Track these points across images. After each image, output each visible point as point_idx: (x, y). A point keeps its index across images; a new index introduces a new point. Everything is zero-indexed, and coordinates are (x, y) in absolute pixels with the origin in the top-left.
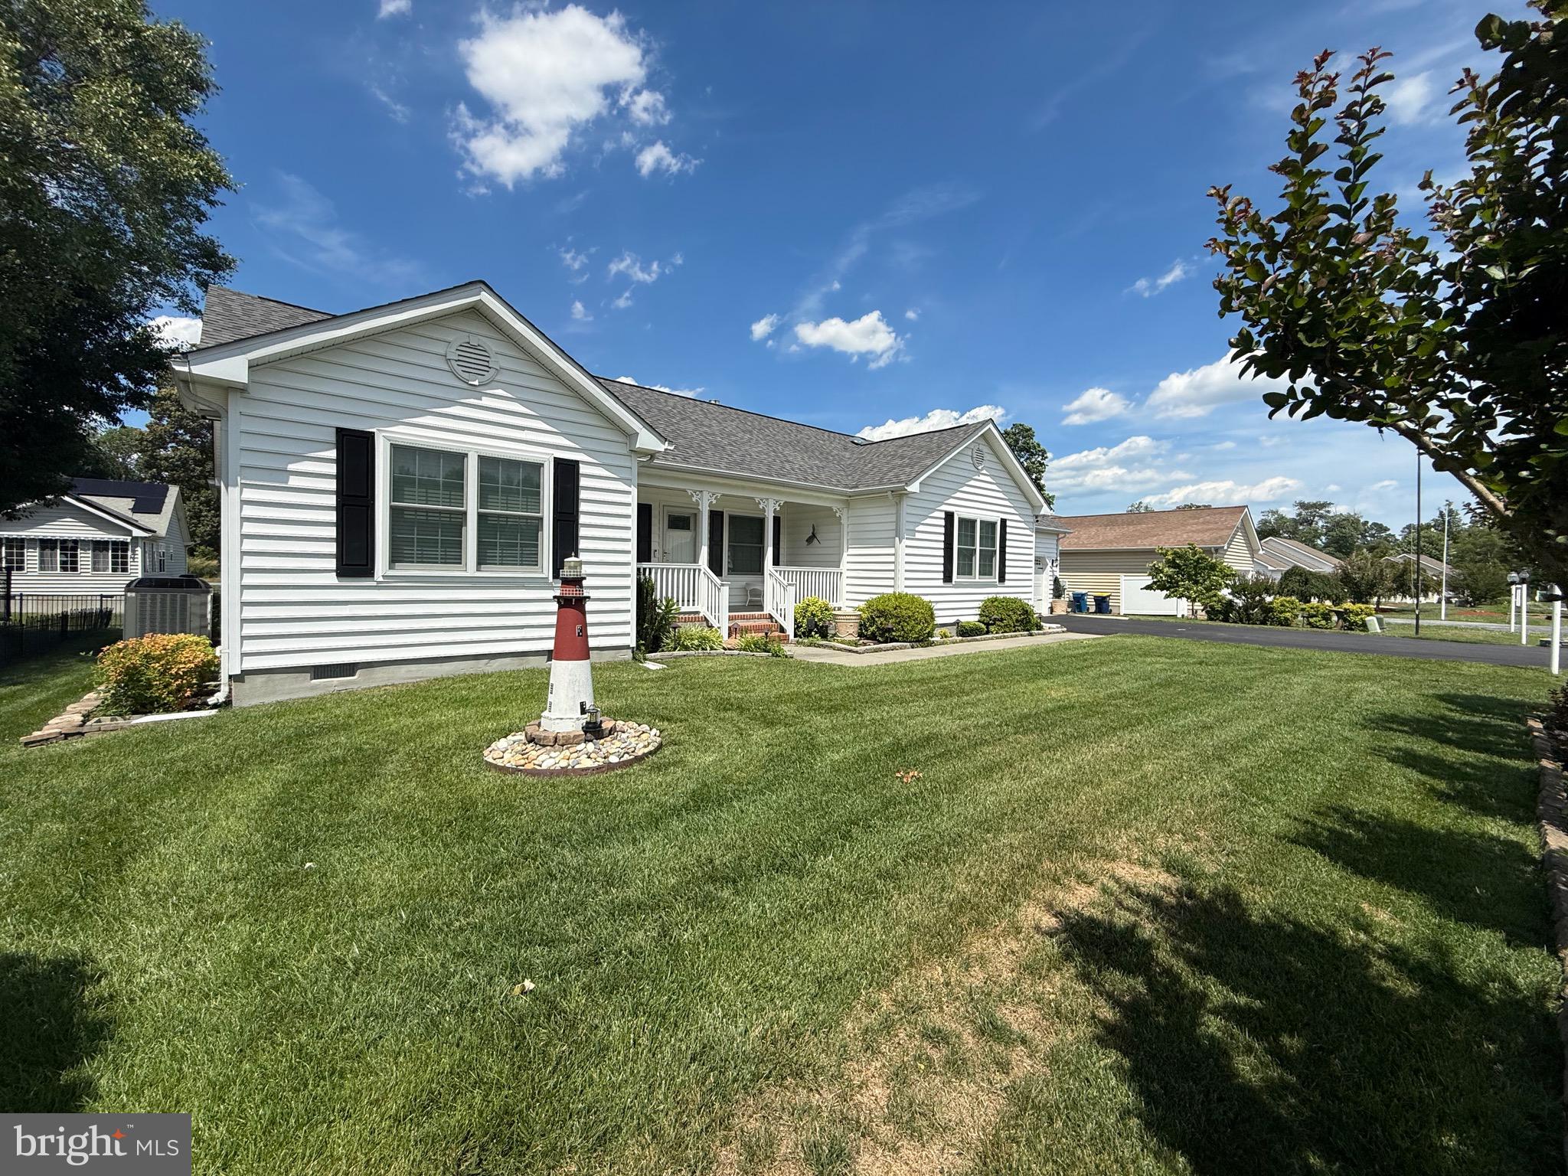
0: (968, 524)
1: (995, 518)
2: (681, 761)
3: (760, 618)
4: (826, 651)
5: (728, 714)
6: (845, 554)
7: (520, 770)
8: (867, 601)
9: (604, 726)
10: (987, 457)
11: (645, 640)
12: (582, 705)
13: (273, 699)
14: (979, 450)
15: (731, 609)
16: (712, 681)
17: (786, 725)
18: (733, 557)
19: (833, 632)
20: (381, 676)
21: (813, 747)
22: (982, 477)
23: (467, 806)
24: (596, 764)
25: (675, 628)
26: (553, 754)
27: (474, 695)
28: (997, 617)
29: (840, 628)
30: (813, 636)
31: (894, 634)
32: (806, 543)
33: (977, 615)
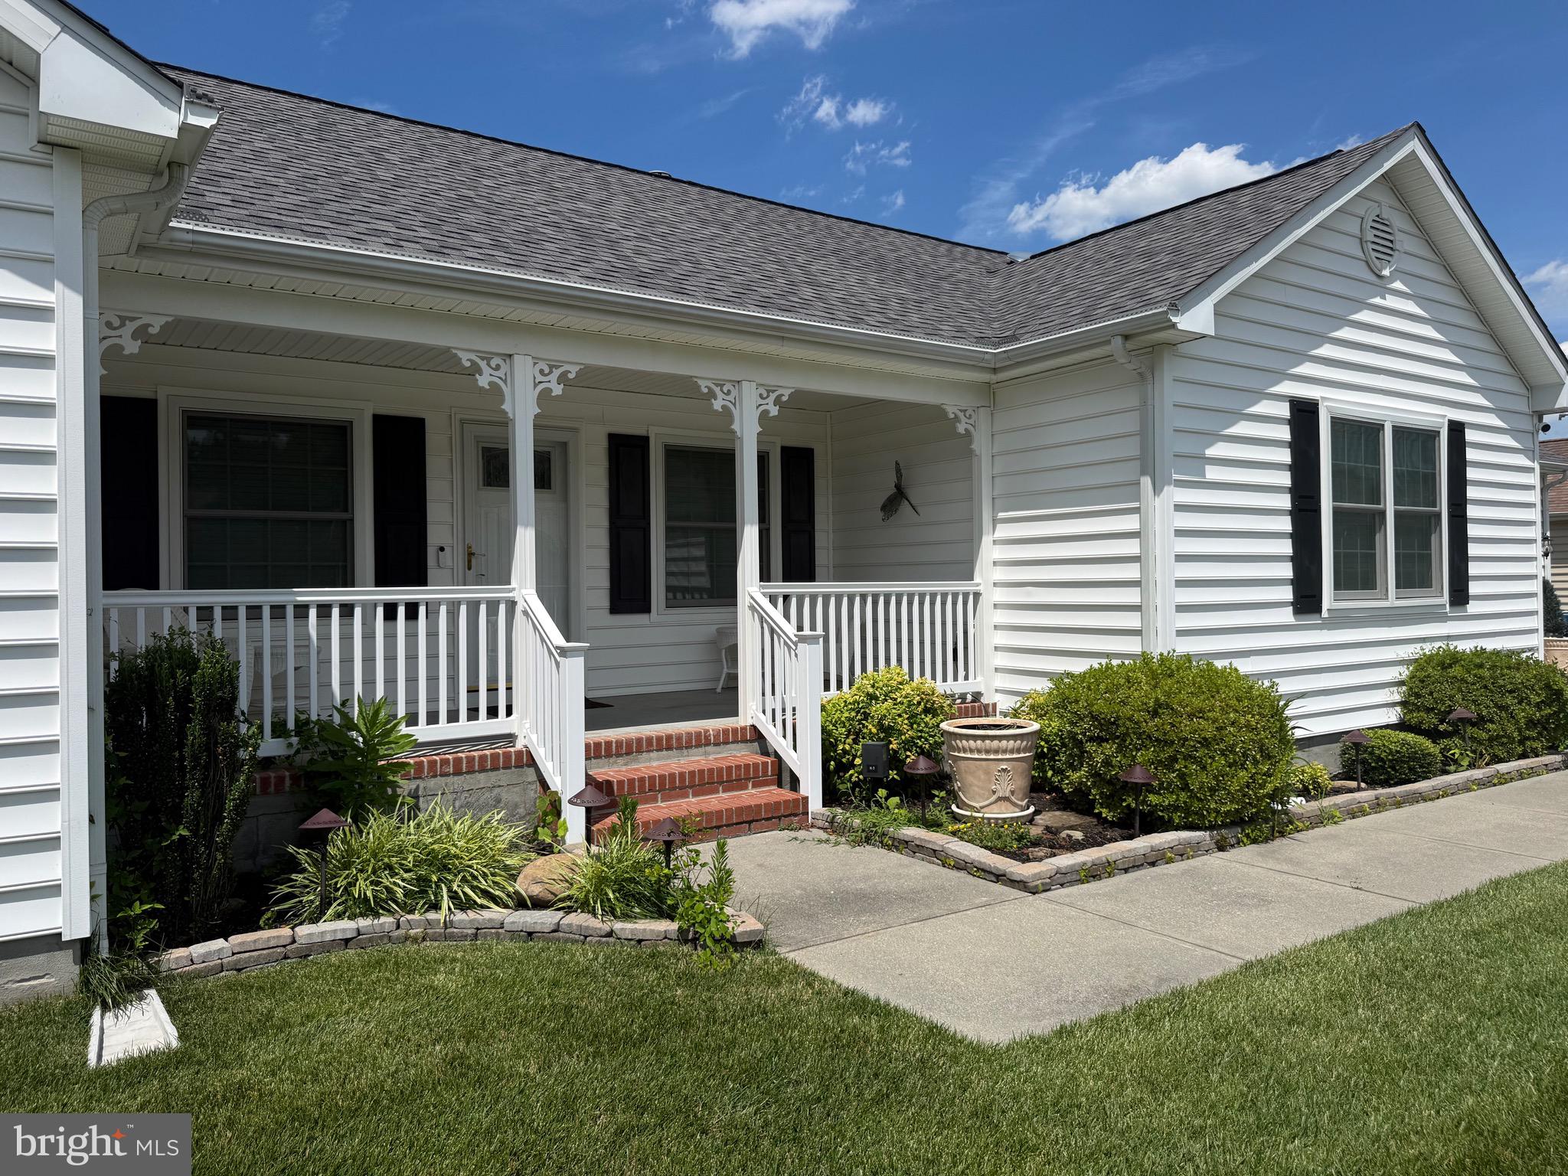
0: (1359, 438)
1: (1433, 416)
3: (727, 739)
4: (918, 865)
6: (987, 540)
8: (1057, 678)
10: (1402, 242)
14: (1379, 220)
22: (1391, 302)
28: (1466, 714)
29: (970, 779)
30: (878, 804)
31: (1153, 798)
32: (881, 514)
33: (1393, 705)
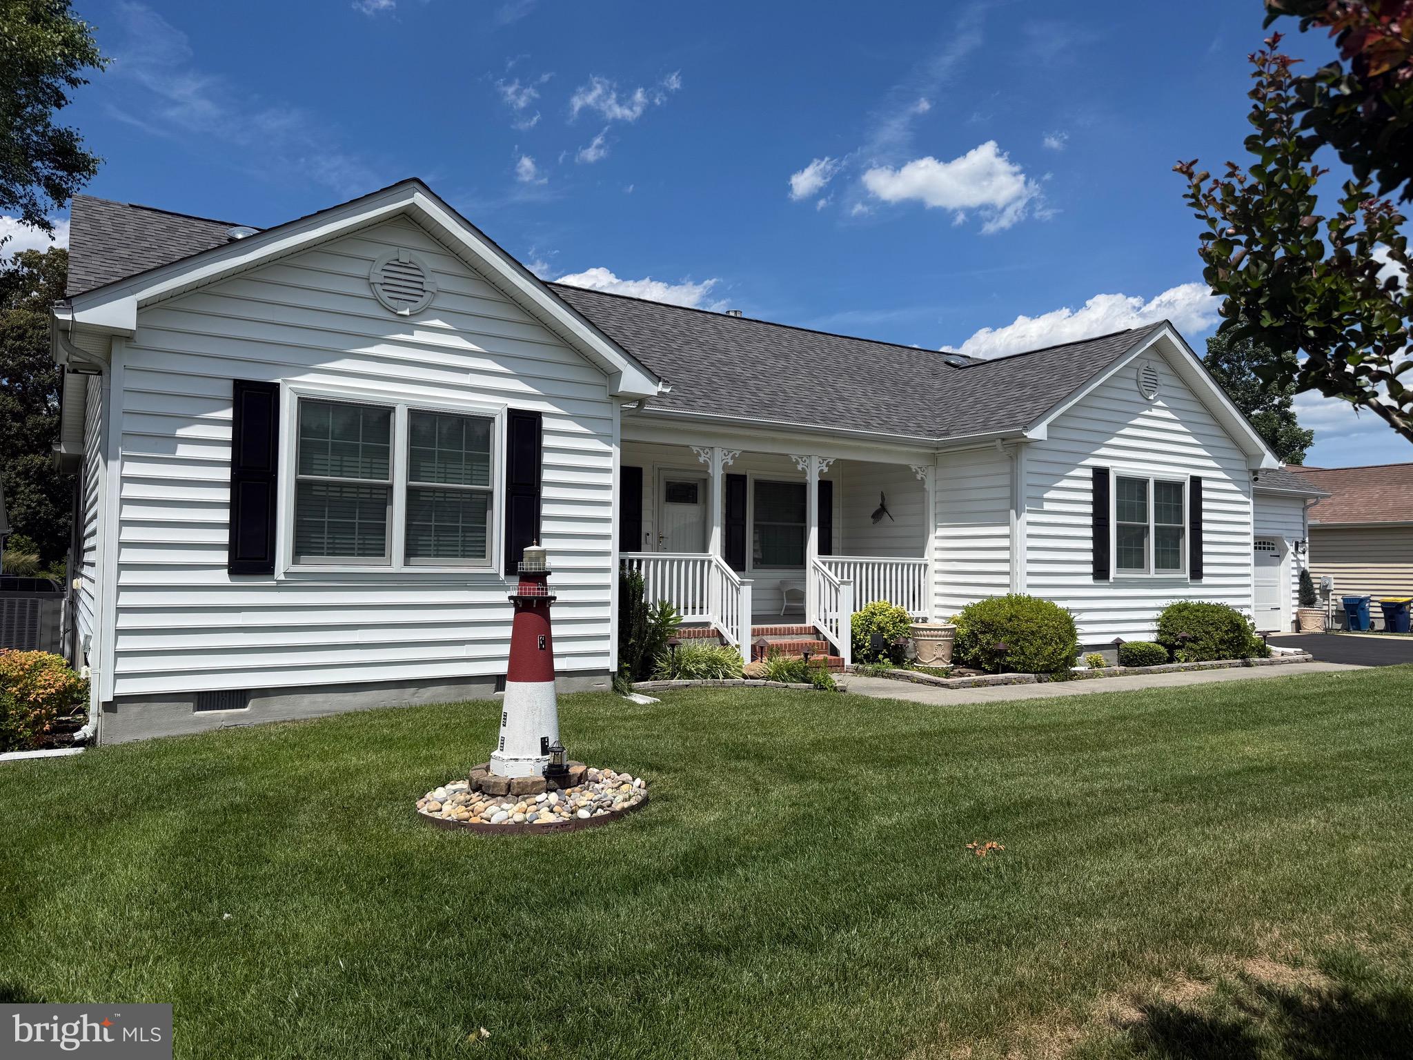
0: (1133, 487)
1: (1181, 474)
2: (672, 819)
3: (800, 632)
4: (900, 683)
5: (744, 763)
6: (931, 537)
7: (464, 826)
8: (966, 608)
9: (571, 771)
10: (1163, 379)
11: (631, 662)
12: (544, 741)
13: (146, 736)
15: (755, 619)
16: (723, 720)
17: (822, 780)
18: (762, 542)
19: (913, 656)
20: (278, 708)
21: (856, 808)
22: (1155, 412)
23: (401, 863)
24: (560, 820)
25: (673, 646)
26: (505, 806)
27: (399, 734)
28: (1187, 635)
29: (924, 649)
30: (880, 661)
31: (1009, 659)
32: (872, 520)
33: (1153, 631)
